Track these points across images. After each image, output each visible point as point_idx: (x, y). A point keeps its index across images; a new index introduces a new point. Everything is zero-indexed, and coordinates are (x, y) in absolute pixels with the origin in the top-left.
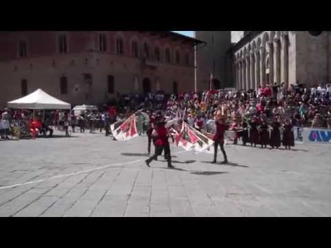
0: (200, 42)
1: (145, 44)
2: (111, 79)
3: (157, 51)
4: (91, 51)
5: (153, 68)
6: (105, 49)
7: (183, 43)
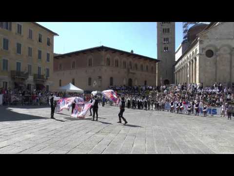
0: (159, 61)
1: (130, 62)
2: (111, 79)
3: (136, 65)
4: (102, 65)
5: (134, 73)
6: (109, 64)
7: (150, 61)
